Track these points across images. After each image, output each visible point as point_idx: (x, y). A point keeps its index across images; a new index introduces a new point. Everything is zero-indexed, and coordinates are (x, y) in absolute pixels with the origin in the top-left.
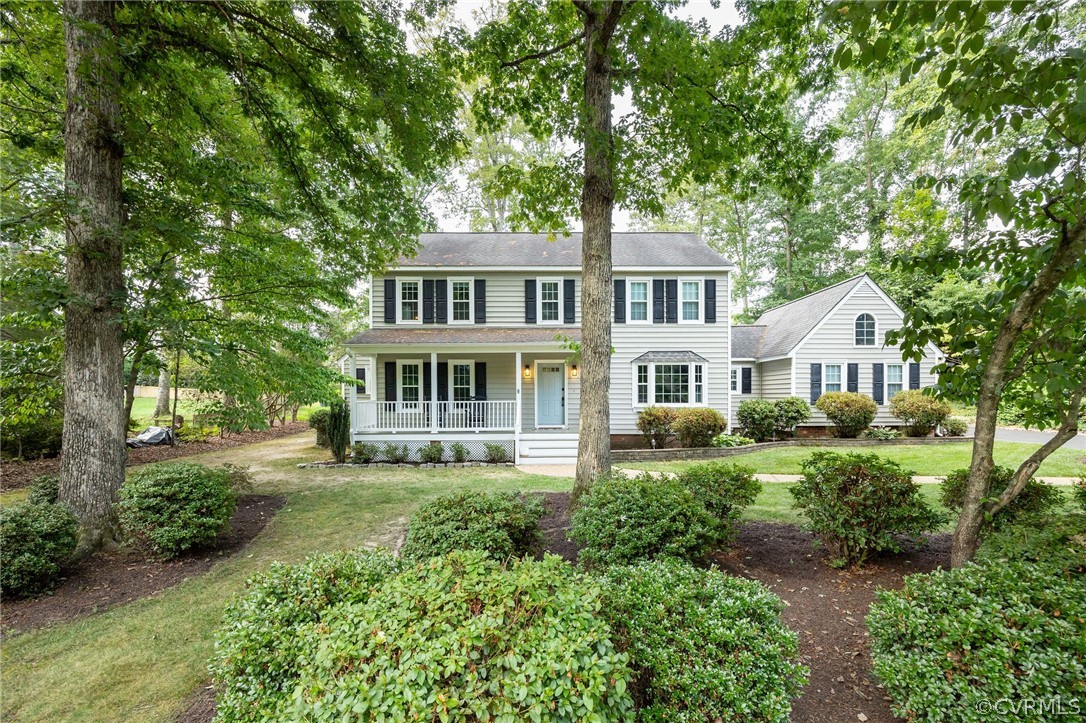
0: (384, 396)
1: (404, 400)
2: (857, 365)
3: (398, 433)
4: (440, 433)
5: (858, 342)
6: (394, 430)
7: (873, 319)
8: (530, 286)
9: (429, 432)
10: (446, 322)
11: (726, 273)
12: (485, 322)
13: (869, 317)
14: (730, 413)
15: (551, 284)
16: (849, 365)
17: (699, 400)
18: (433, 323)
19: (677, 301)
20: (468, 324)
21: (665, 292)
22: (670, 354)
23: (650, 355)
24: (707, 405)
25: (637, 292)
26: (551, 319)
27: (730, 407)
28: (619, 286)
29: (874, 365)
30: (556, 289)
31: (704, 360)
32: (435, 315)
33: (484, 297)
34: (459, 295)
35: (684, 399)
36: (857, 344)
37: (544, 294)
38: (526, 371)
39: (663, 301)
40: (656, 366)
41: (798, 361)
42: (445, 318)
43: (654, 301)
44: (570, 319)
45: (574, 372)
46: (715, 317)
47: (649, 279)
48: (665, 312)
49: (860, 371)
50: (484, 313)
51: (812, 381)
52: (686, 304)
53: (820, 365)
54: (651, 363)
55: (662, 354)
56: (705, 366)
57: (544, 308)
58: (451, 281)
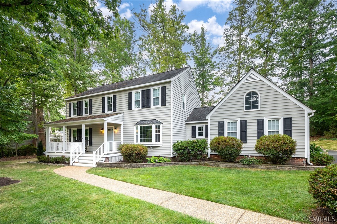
0: (68, 140)
1: (73, 141)
2: (246, 121)
3: (57, 153)
6: (56, 152)
7: (257, 94)
8: (103, 99)
9: (62, 153)
11: (170, 82)
12: (92, 114)
14: (172, 147)
15: (110, 98)
16: (241, 121)
17: (159, 141)
18: (79, 115)
19: (150, 98)
20: (88, 115)
21: (146, 95)
22: (147, 121)
23: (140, 122)
24: (162, 144)
25: (137, 96)
26: (110, 111)
27: (172, 144)
28: (130, 95)
29: (258, 120)
30: (111, 99)
31: (161, 123)
32: (80, 113)
33: (92, 105)
34: (86, 105)
35: (151, 141)
36: (246, 109)
37: (108, 102)
38: (101, 131)
39: (145, 99)
40: (140, 127)
41: (212, 120)
42: (82, 114)
43: (142, 99)
44: (115, 110)
45: (115, 130)
46: (165, 103)
47: (140, 90)
48: (146, 104)
49: (248, 124)
50: (92, 110)
51: (219, 131)
52: (154, 99)
53: (223, 122)
54: (138, 125)
55: (144, 121)
56: (161, 126)
57: (108, 107)
58: (84, 101)
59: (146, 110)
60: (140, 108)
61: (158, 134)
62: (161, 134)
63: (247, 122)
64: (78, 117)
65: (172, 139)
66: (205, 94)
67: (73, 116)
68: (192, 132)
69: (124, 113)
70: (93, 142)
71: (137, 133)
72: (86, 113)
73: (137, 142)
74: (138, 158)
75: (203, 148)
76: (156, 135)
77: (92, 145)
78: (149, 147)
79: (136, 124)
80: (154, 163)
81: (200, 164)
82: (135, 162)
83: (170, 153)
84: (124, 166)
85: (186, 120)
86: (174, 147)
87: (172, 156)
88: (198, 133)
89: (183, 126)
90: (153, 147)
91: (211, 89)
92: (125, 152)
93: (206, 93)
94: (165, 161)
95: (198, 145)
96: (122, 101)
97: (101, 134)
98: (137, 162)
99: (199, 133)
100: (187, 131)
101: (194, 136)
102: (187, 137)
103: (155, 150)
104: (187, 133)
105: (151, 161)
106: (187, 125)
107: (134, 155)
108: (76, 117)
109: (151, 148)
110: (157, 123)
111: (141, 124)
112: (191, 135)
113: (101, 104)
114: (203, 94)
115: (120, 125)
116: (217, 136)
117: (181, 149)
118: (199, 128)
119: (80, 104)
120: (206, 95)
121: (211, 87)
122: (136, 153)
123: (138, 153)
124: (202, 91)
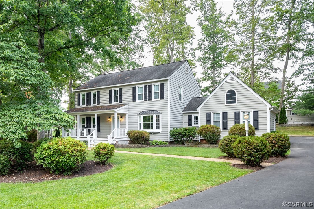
1: (82, 128)
4: (80, 138)
5: (228, 103)
7: (235, 92)
8: (110, 92)
9: (77, 138)
10: (91, 105)
11: (167, 80)
12: (99, 104)
13: (233, 91)
14: (169, 133)
15: (116, 90)
16: (223, 113)
17: (159, 128)
18: (88, 105)
19: (151, 92)
20: (96, 105)
21: (148, 89)
22: (148, 112)
23: (143, 112)
24: (161, 130)
25: (140, 90)
26: (116, 102)
27: (169, 131)
28: (134, 89)
29: (235, 112)
30: (117, 92)
31: (160, 113)
32: (88, 103)
33: (99, 96)
34: (94, 96)
35: (152, 128)
36: (227, 103)
37: (114, 94)
38: (109, 119)
39: (147, 93)
40: (143, 116)
41: (201, 112)
42: (91, 104)
43: (144, 93)
44: (120, 101)
45: (121, 119)
46: (164, 97)
47: (143, 86)
48: (148, 97)
49: (228, 115)
50: (99, 101)
51: (207, 120)
52: (154, 93)
53: (210, 113)
54: (141, 115)
55: (146, 112)
56: (160, 116)
57: (114, 98)
58: (92, 92)
59: (148, 102)
60: (143, 100)
61: (158, 122)
62: (160, 122)
63: (228, 113)
64: (87, 106)
65: (169, 127)
66: (216, 72)
67: (81, 106)
68: (188, 121)
69: (129, 104)
70: (100, 129)
71: (140, 121)
72: (94, 103)
73: (140, 129)
74: (143, 141)
75: (193, 133)
76: (157, 123)
77: (100, 132)
78: (151, 133)
79: (139, 114)
80: (155, 145)
81: (190, 146)
82: (140, 144)
83: (168, 138)
84: (132, 147)
85: (183, 110)
86: (171, 132)
87: (169, 141)
88: (193, 122)
89: (180, 116)
90: (154, 133)
91: (224, 65)
92: (133, 136)
93: (218, 70)
94: (164, 144)
95: (189, 131)
96: (127, 94)
97: (108, 122)
98: (142, 144)
99: (195, 121)
100: (184, 120)
101: (190, 124)
102: (184, 125)
103: (156, 136)
104: (184, 122)
105: (153, 143)
106: (184, 115)
107: (140, 138)
108: (85, 107)
109: (152, 133)
110: (157, 113)
111: (144, 114)
112: (188, 123)
113: (109, 96)
114: (213, 72)
115: (125, 114)
116: (206, 124)
117: (176, 135)
118: (194, 117)
119: (88, 95)
120: (218, 73)
121: (224, 63)
122: (141, 137)
123: (143, 137)
124: (213, 68)
